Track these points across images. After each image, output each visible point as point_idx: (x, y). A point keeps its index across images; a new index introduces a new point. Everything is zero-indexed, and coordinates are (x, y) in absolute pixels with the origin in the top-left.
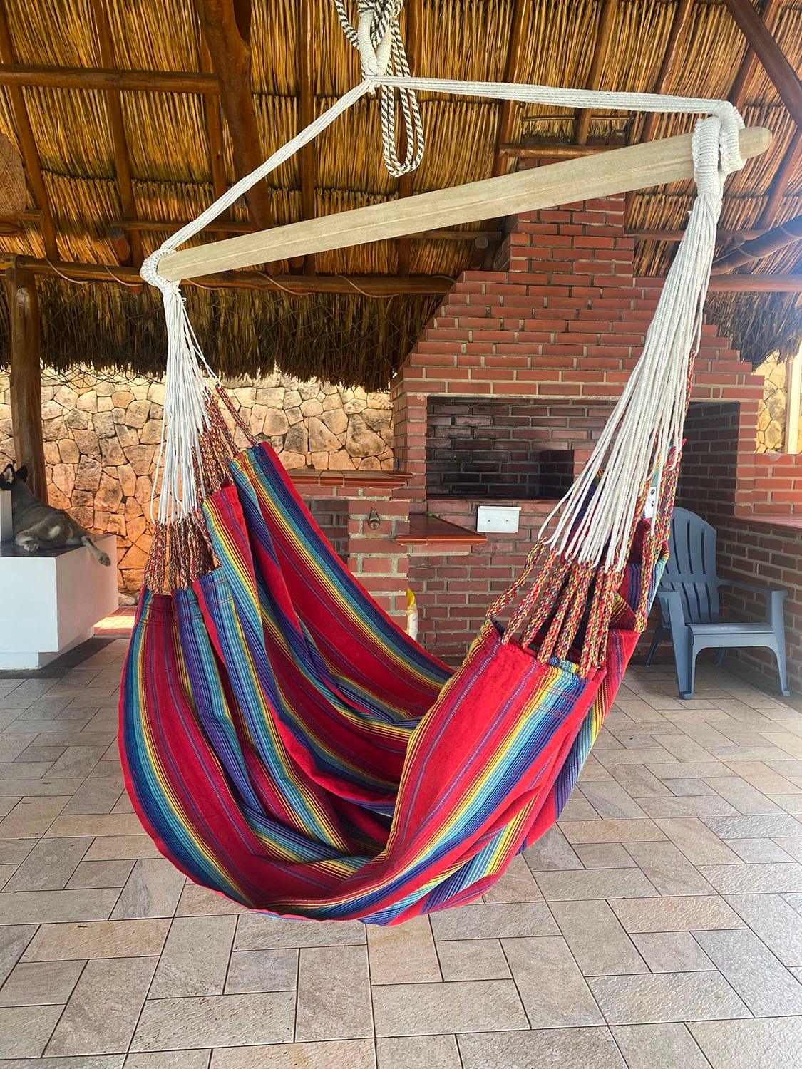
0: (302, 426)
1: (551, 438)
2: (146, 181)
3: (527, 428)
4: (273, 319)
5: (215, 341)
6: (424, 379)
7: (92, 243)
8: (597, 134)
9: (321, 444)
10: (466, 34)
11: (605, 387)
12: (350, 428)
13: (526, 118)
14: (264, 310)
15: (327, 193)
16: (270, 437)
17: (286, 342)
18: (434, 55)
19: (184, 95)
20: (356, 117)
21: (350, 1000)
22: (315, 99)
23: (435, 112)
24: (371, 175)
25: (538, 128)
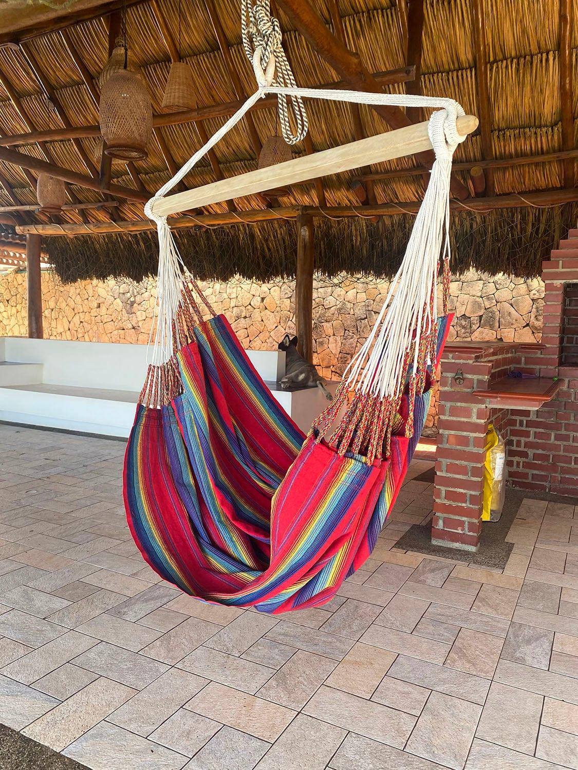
0: (495, 309)
4: (468, 231)
6: (561, 270)
7: (346, 192)
9: (509, 322)
12: (534, 310)
14: (462, 225)
15: (501, 133)
16: (470, 318)
17: (479, 246)
19: (396, 85)
21: (304, 687)
22: (489, 65)
24: (539, 113)
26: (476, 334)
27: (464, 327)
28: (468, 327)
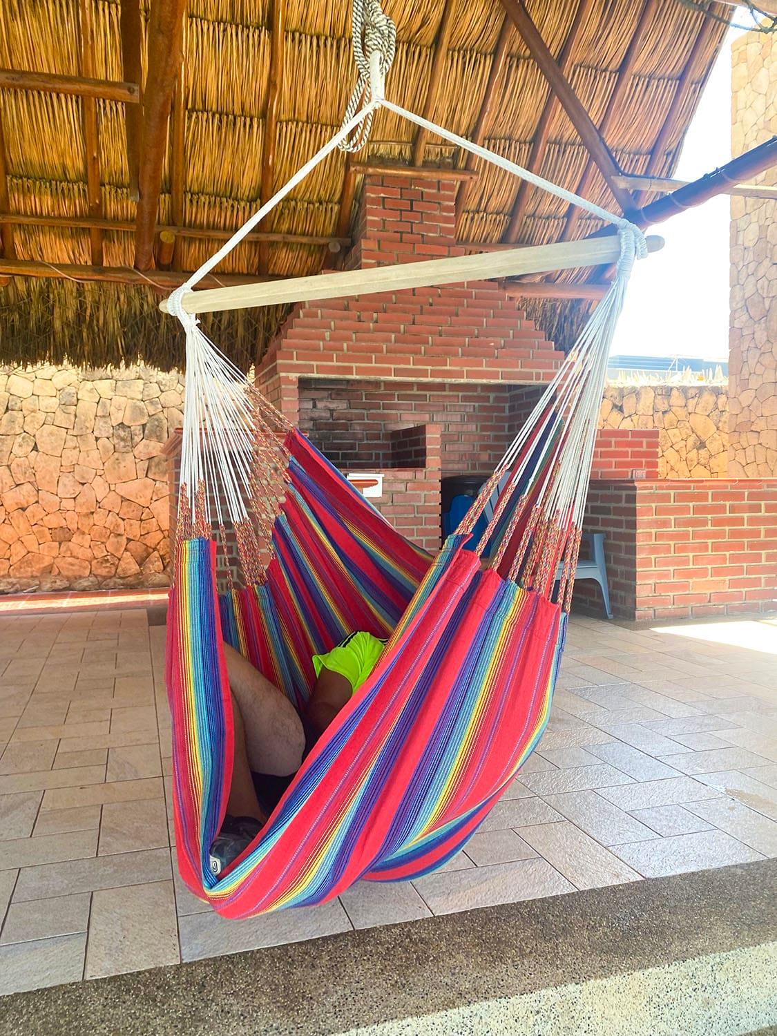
0: (161, 416)
1: (400, 419)
2: (21, 178)
3: (378, 411)
4: (138, 313)
5: (80, 332)
6: (295, 362)
8: (430, 159)
10: (322, 67)
11: (448, 371)
13: (372, 141)
14: (129, 304)
15: (195, 197)
16: (129, 427)
17: (149, 335)
18: (294, 82)
20: (224, 130)
22: (187, 113)
23: (294, 131)
24: (235, 184)
25: (382, 151)
26: (140, 447)
27: (123, 439)
28: (129, 438)
